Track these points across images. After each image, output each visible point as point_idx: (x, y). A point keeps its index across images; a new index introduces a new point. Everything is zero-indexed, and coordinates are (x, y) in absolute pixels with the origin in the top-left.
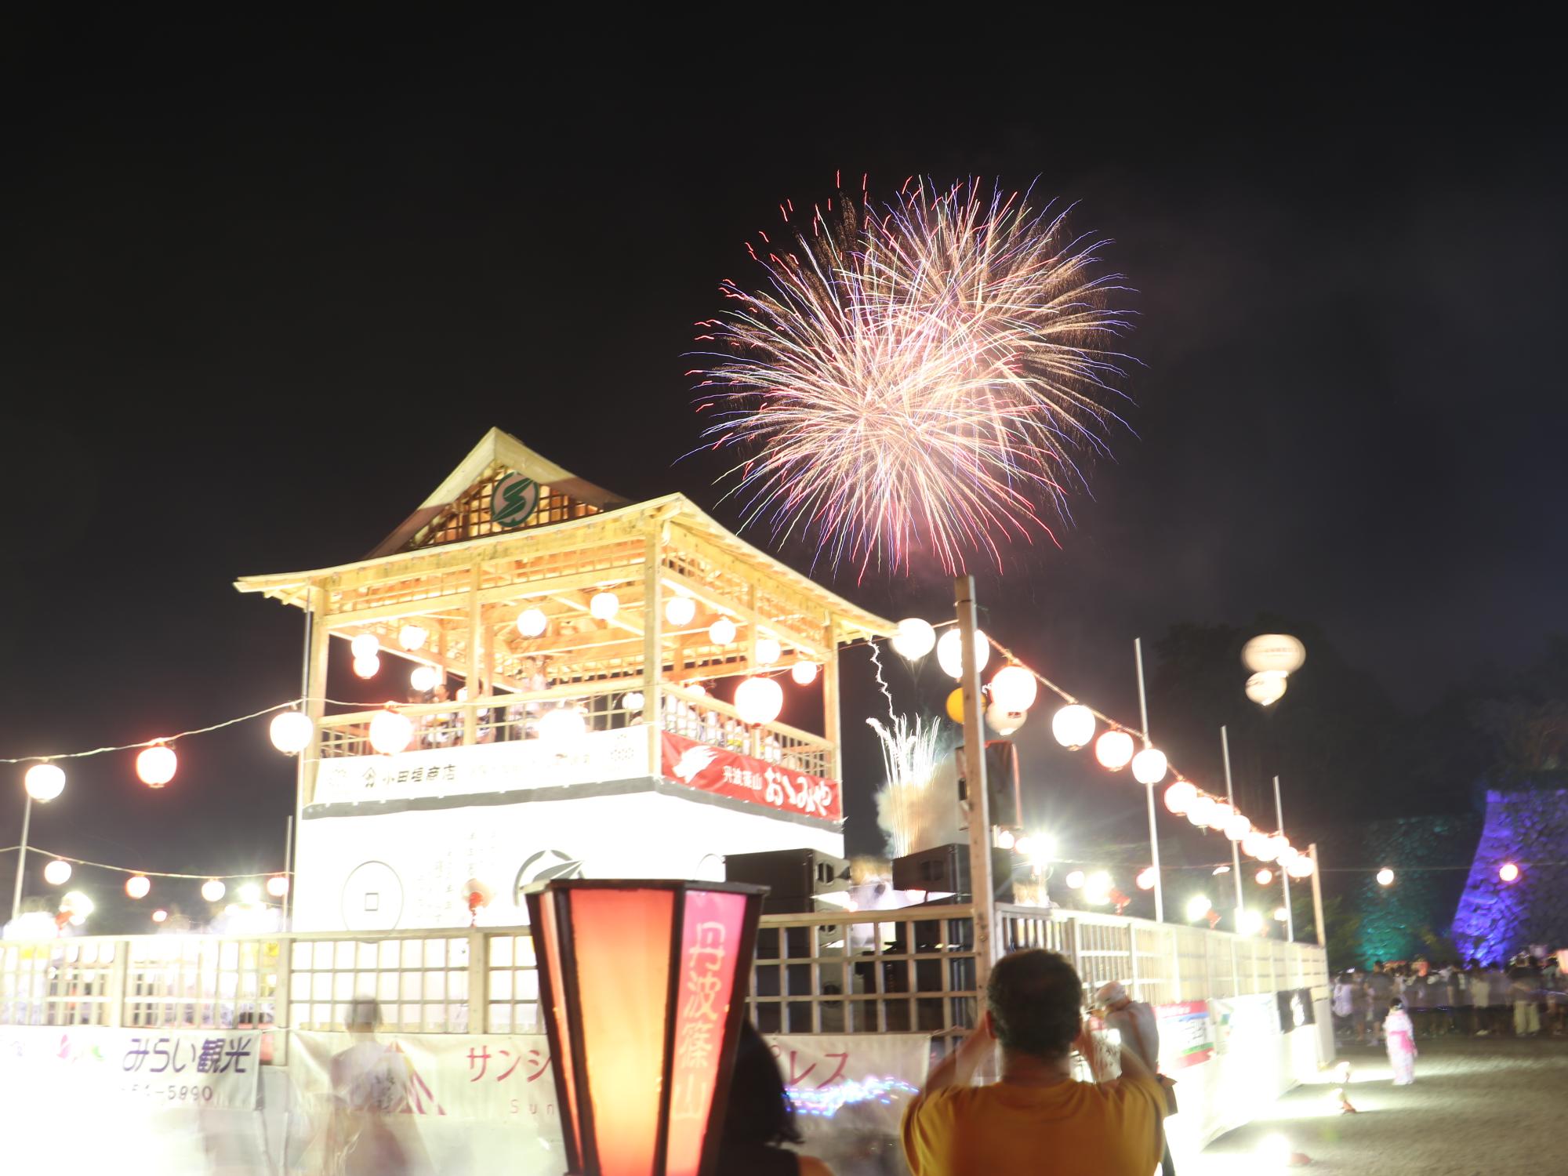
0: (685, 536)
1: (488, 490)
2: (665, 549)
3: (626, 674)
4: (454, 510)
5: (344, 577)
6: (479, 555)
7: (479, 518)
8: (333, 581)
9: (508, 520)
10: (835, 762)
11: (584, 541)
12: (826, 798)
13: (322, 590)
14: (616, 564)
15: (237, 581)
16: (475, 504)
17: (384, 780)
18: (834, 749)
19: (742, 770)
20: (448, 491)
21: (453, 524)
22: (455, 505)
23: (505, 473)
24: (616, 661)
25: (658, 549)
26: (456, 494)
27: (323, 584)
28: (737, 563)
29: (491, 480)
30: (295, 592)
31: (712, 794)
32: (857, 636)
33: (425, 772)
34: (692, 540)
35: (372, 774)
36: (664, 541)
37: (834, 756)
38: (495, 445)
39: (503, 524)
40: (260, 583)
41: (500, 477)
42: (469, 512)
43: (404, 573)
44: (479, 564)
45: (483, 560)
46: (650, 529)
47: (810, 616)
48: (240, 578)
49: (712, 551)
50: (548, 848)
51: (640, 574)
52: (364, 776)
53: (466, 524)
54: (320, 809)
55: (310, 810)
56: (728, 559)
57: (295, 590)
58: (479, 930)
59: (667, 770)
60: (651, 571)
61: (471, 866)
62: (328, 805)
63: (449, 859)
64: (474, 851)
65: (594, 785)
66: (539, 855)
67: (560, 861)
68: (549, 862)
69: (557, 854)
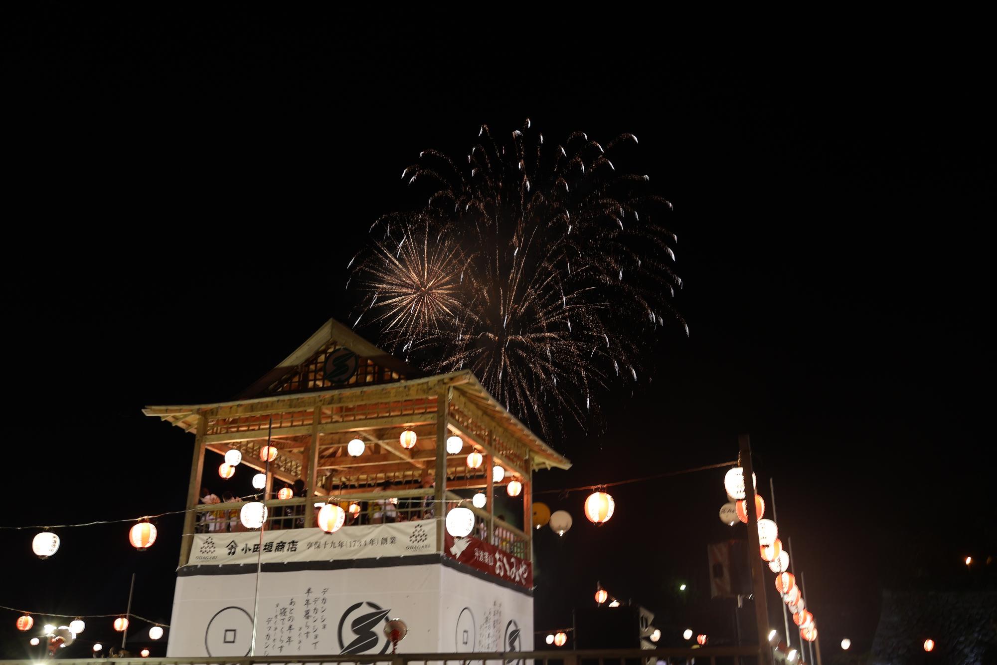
0: (460, 397)
1: (322, 358)
2: (450, 405)
3: (370, 485)
4: (299, 370)
5: (220, 411)
6: (321, 401)
7: (315, 376)
8: (213, 412)
9: (336, 379)
10: (530, 548)
11: (395, 396)
12: (525, 573)
13: (204, 418)
14: (416, 412)
15: (144, 408)
16: (312, 367)
17: (243, 550)
18: (530, 540)
19: (484, 552)
20: (297, 358)
21: (296, 379)
22: (299, 367)
23: (335, 348)
24: (363, 477)
25: (446, 404)
26: (303, 360)
27: (204, 414)
28: (484, 416)
29: (324, 352)
30: (181, 418)
31: (469, 567)
32: (542, 466)
33: (275, 545)
34: (463, 399)
35: (234, 546)
36: (449, 399)
37: (530, 544)
38: (332, 330)
39: (332, 382)
40: (161, 411)
41: (331, 350)
42: (308, 372)
43: (265, 410)
44: (320, 407)
45: (323, 404)
46: (443, 391)
47: (518, 452)
48: (146, 407)
49: (472, 407)
50: (365, 600)
51: (434, 420)
52: (227, 547)
53: (306, 380)
54: (193, 569)
55: (185, 570)
56: (480, 413)
57: (182, 417)
58: (400, 655)
59: (447, 550)
60: (441, 418)
61: (307, 612)
62: (199, 566)
63: (291, 607)
64: (310, 602)
65: (398, 558)
66: (358, 605)
67: (373, 610)
68: (365, 610)
69: (371, 605)
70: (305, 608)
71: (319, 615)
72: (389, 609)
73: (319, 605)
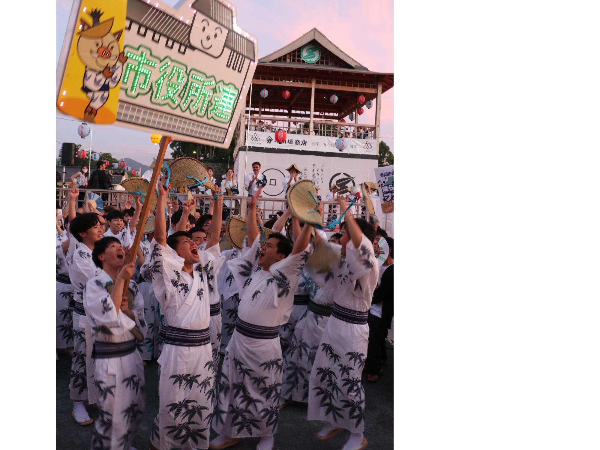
9: (308, 60)
33: (294, 141)
35: (271, 139)
38: (314, 34)
50: (342, 172)
61: (314, 175)
62: (252, 147)
63: (305, 171)
64: (315, 170)
65: (359, 155)
66: (339, 174)
67: (346, 177)
68: (342, 176)
69: (345, 174)
70: (313, 173)
71: (320, 177)
72: (353, 177)
73: (319, 172)
